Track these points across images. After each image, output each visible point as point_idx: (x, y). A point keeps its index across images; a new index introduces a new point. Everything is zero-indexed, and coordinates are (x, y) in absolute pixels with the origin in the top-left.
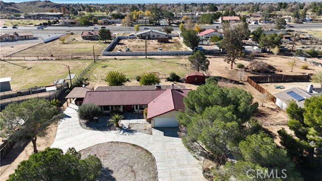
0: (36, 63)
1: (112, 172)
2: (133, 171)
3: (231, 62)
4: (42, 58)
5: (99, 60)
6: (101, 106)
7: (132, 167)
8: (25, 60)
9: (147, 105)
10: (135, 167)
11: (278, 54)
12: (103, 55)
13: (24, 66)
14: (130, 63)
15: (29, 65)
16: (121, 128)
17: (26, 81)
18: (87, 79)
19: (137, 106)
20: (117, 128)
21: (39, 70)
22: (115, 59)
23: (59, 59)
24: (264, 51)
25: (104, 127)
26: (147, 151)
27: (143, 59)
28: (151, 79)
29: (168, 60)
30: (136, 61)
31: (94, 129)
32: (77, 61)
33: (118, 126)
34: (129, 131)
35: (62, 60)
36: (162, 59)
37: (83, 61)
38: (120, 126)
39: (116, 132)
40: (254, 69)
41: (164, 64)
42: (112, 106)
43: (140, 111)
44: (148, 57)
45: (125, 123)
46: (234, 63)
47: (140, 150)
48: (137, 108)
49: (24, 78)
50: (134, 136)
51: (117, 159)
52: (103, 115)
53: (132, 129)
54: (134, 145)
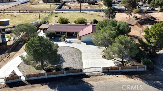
0: (19, 14)
4: (22, 12)
5: (53, 13)
6: (56, 32)
7: (71, 54)
8: (12, 12)
9: (79, 32)
11: (160, 11)
12: (56, 11)
13: (13, 15)
14: (71, 15)
15: (15, 15)
16: (66, 42)
17: (16, 22)
18: (48, 22)
19: (74, 32)
21: (21, 17)
22: (63, 12)
23: (31, 12)
24: (153, 9)
25: (58, 41)
26: (78, 49)
27: (79, 13)
28: (82, 21)
30: (75, 14)
32: (42, 13)
33: (64, 40)
35: (32, 13)
37: (45, 13)
39: (63, 43)
40: (143, 18)
43: (76, 35)
44: (81, 12)
45: (68, 40)
48: (74, 34)
49: (14, 21)
50: (72, 44)
51: (64, 51)
52: (57, 36)
53: (71, 42)
54: (72, 47)
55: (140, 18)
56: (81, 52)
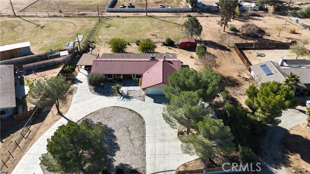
0: (47, 21)
1: (114, 131)
2: (128, 131)
3: (223, 25)
4: (52, 14)
5: (104, 17)
6: (106, 75)
7: (128, 128)
8: (37, 16)
10: (130, 128)
11: (273, 13)
12: (107, 12)
13: (38, 24)
14: (131, 22)
15: (42, 23)
16: (121, 94)
18: (93, 42)
19: (134, 75)
20: (118, 94)
21: (51, 30)
22: (118, 16)
23: (67, 16)
24: (261, 8)
25: (108, 92)
26: (140, 115)
27: (144, 17)
29: (167, 19)
30: (137, 19)
31: (101, 95)
32: (84, 19)
34: (127, 97)
35: (70, 17)
36: (161, 17)
37: (89, 19)
38: (120, 92)
39: (117, 97)
40: (244, 32)
41: (163, 24)
42: (114, 75)
44: (148, 14)
45: (124, 89)
46: (226, 26)
47: (134, 114)
48: (134, 77)
49: (40, 39)
50: (131, 102)
51: (118, 121)
52: (108, 82)
53: (130, 95)
54: (130, 110)
55: (240, 30)
56: (144, 123)
